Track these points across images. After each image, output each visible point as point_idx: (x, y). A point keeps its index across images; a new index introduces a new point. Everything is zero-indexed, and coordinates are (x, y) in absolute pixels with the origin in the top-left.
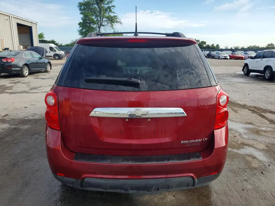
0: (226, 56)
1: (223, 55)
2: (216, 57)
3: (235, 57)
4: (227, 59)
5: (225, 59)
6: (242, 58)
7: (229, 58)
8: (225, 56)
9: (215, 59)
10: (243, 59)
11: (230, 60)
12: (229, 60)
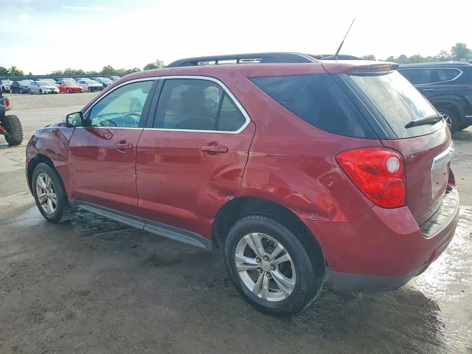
0: (54, 89)
1: (47, 87)
2: (32, 91)
3: (67, 88)
4: (56, 93)
5: (53, 92)
6: (81, 89)
7: (58, 90)
8: (51, 89)
9: (32, 94)
10: (81, 92)
11: (60, 94)
12: (58, 95)
